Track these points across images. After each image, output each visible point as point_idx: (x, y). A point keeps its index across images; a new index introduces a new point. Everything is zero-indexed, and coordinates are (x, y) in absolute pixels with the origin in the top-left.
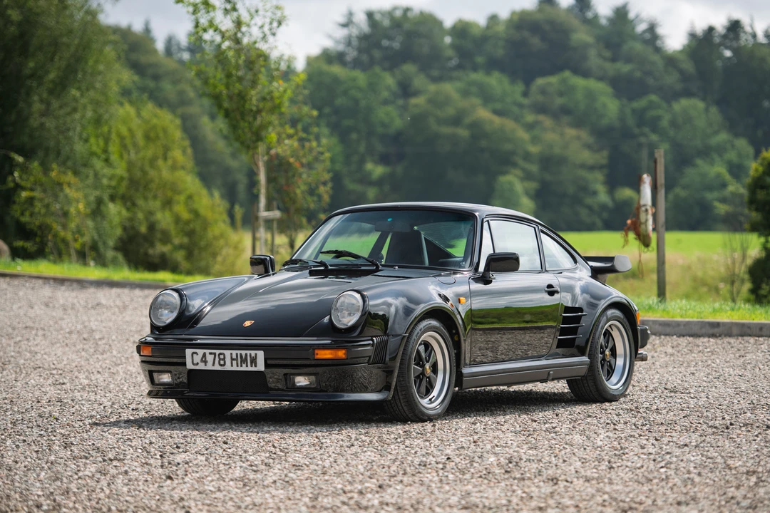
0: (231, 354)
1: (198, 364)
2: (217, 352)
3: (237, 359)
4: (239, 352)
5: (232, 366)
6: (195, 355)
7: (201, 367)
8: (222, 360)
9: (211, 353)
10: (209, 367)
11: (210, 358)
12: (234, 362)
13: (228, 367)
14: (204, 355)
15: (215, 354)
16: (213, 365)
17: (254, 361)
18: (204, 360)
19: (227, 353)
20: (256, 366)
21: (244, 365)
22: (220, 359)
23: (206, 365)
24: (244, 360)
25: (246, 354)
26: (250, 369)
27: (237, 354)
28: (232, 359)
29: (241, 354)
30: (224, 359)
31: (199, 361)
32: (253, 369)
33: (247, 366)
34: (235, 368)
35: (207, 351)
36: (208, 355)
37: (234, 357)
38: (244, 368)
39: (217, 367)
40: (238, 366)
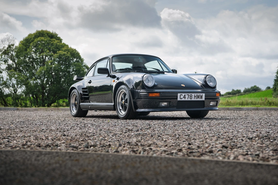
0: (194, 95)
1: (182, 98)
2: (190, 94)
3: (196, 97)
4: (197, 94)
5: (194, 99)
6: (181, 96)
7: (183, 99)
8: (191, 97)
9: (187, 95)
10: (186, 99)
11: (187, 96)
12: (195, 98)
13: (193, 99)
14: (185, 95)
15: (189, 95)
16: (188, 99)
17: (201, 97)
18: (184, 97)
19: (193, 94)
20: (202, 99)
21: (198, 99)
22: (190, 97)
23: (185, 99)
24: (198, 97)
25: (199, 95)
26: (200, 100)
27: (196, 95)
28: (195, 97)
29: (198, 95)
30: (192, 97)
31: (183, 98)
32: (201, 100)
33: (199, 99)
34: (195, 100)
35: (186, 94)
36: (186, 95)
37: (195, 96)
38: (198, 100)
39: (189, 99)
40: (196, 99)
